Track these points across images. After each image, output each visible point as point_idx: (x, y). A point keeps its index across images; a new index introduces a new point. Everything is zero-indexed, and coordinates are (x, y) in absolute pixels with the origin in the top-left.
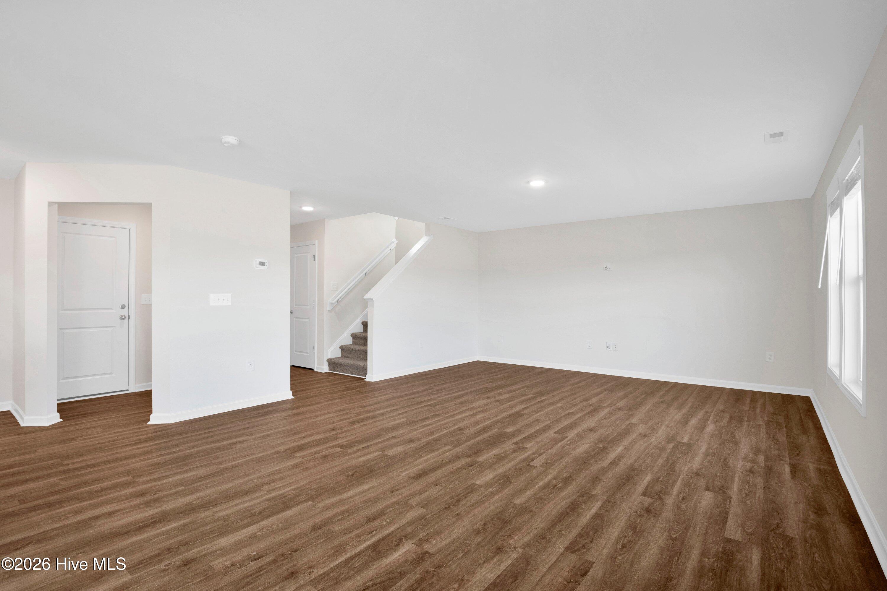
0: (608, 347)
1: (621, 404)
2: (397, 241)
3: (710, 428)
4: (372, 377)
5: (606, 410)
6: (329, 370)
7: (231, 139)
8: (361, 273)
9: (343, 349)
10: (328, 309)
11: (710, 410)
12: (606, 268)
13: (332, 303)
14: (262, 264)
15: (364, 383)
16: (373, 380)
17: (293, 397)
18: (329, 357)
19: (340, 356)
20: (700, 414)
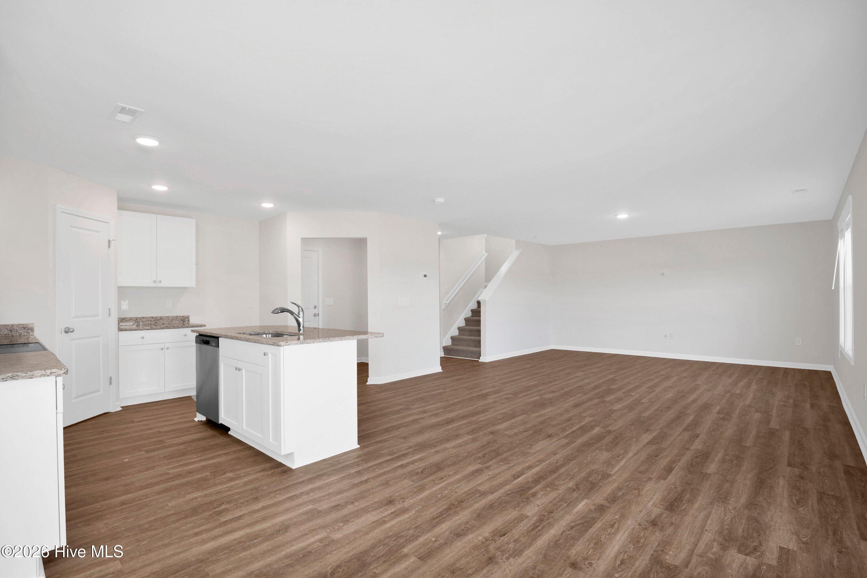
0: (665, 336)
1: (685, 374)
2: (487, 254)
3: (754, 387)
4: (486, 358)
5: (676, 378)
6: (444, 355)
7: (441, 200)
8: (463, 281)
9: (453, 338)
10: (443, 308)
11: (752, 378)
12: (663, 274)
13: (445, 304)
14: (425, 276)
15: (478, 363)
16: (487, 361)
17: (442, 371)
18: (444, 345)
19: (451, 344)
20: (746, 380)
